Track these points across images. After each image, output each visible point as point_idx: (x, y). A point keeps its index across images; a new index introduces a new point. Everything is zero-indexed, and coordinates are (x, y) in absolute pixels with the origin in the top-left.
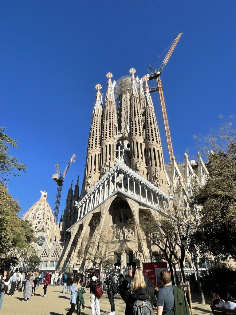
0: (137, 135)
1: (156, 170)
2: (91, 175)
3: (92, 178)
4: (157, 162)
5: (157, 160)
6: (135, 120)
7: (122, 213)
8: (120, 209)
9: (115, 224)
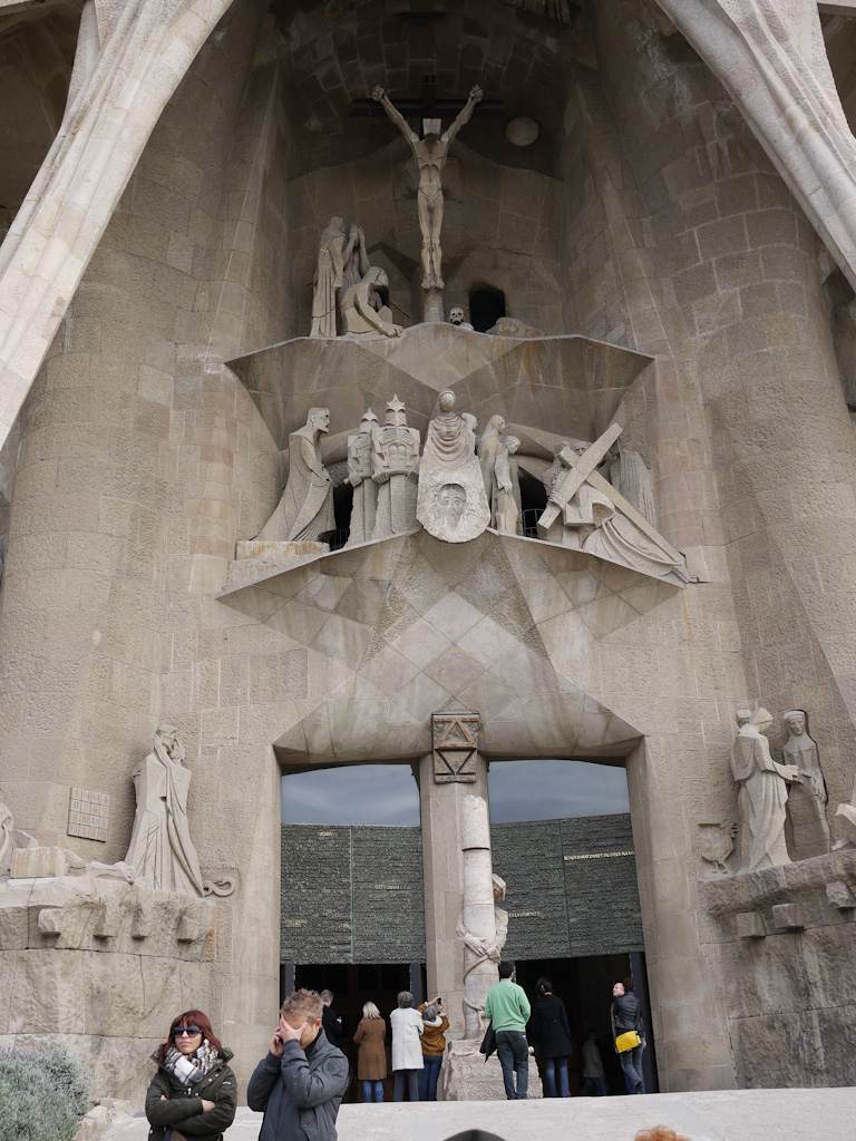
7: (437, 183)
8: (405, 126)
9: (314, 334)
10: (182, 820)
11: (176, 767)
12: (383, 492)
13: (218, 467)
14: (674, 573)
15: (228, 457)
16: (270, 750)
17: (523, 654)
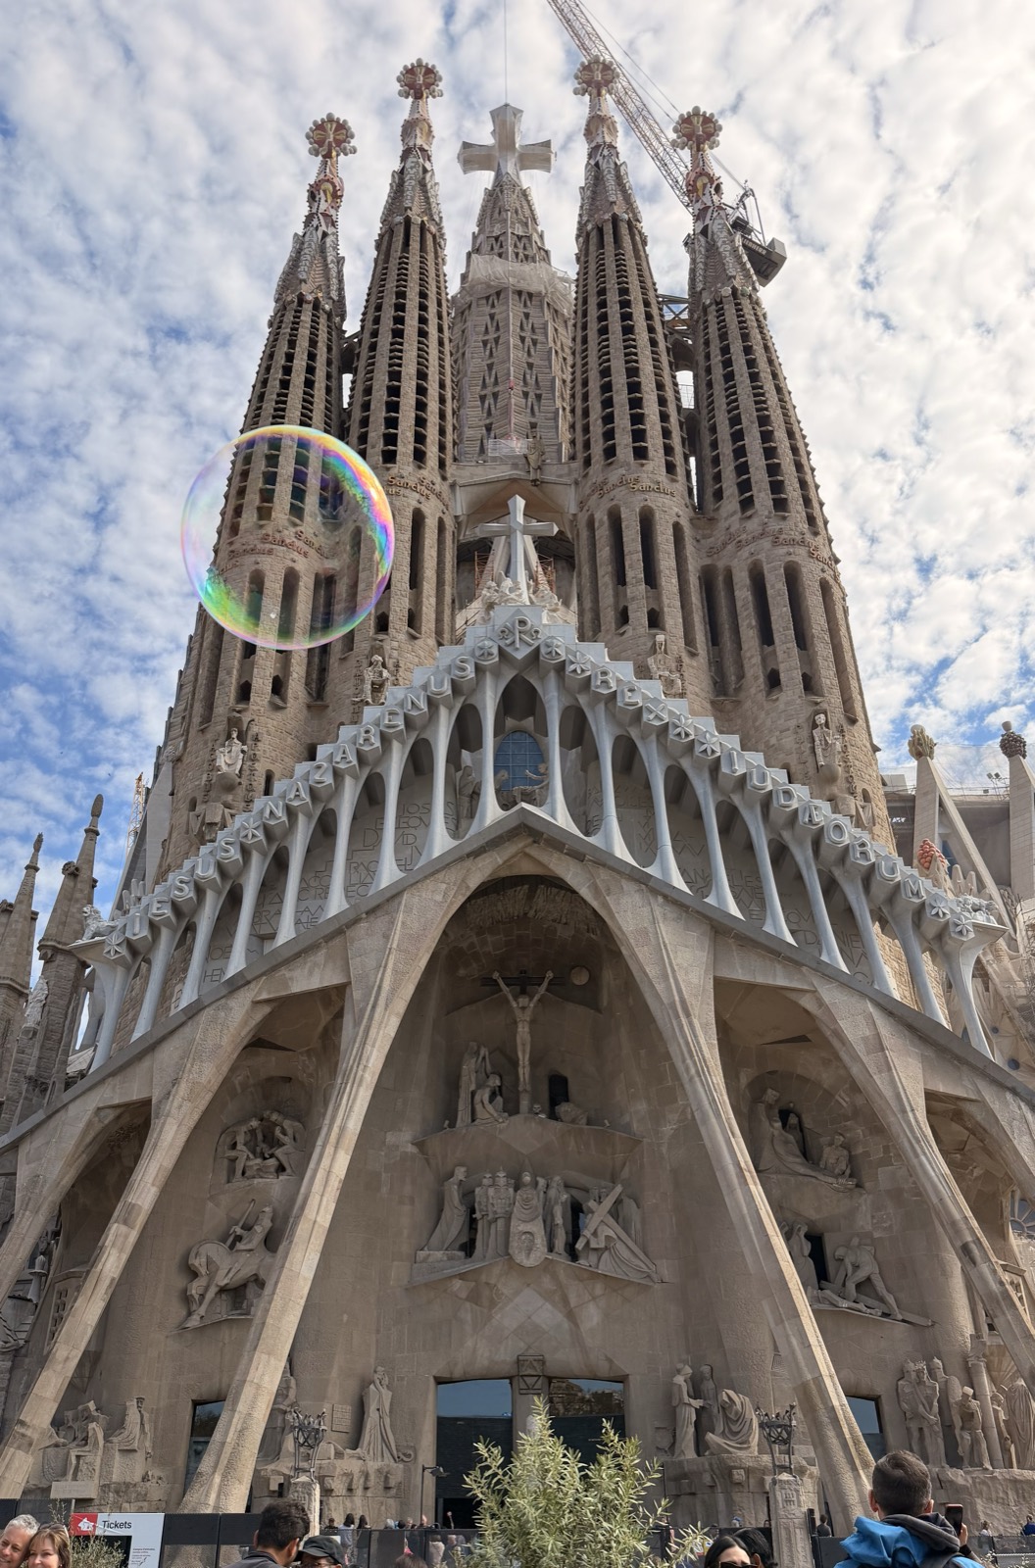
0: (650, 466)
1: (821, 718)
2: (246, 718)
3: (249, 742)
4: (820, 660)
5: (823, 650)
6: (627, 362)
7: (527, 1029)
8: (510, 998)
9: (459, 1122)
10: (387, 1421)
11: (384, 1391)
12: (493, 1226)
13: (407, 1208)
14: (649, 1276)
15: (412, 1200)
16: (432, 1380)
17: (566, 1325)
